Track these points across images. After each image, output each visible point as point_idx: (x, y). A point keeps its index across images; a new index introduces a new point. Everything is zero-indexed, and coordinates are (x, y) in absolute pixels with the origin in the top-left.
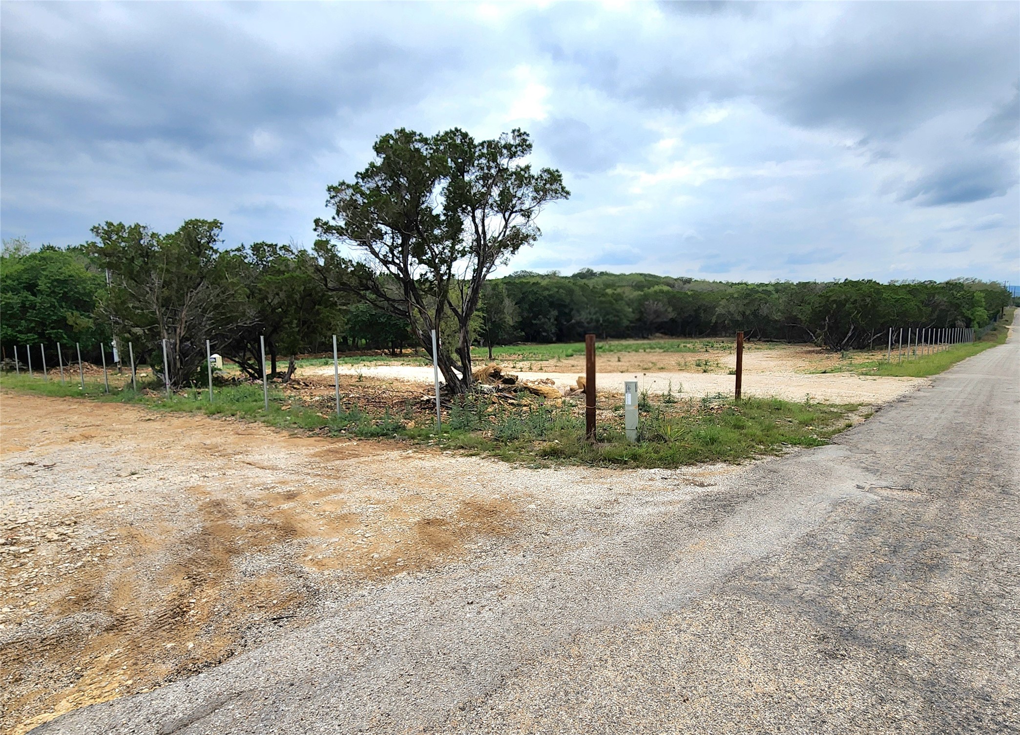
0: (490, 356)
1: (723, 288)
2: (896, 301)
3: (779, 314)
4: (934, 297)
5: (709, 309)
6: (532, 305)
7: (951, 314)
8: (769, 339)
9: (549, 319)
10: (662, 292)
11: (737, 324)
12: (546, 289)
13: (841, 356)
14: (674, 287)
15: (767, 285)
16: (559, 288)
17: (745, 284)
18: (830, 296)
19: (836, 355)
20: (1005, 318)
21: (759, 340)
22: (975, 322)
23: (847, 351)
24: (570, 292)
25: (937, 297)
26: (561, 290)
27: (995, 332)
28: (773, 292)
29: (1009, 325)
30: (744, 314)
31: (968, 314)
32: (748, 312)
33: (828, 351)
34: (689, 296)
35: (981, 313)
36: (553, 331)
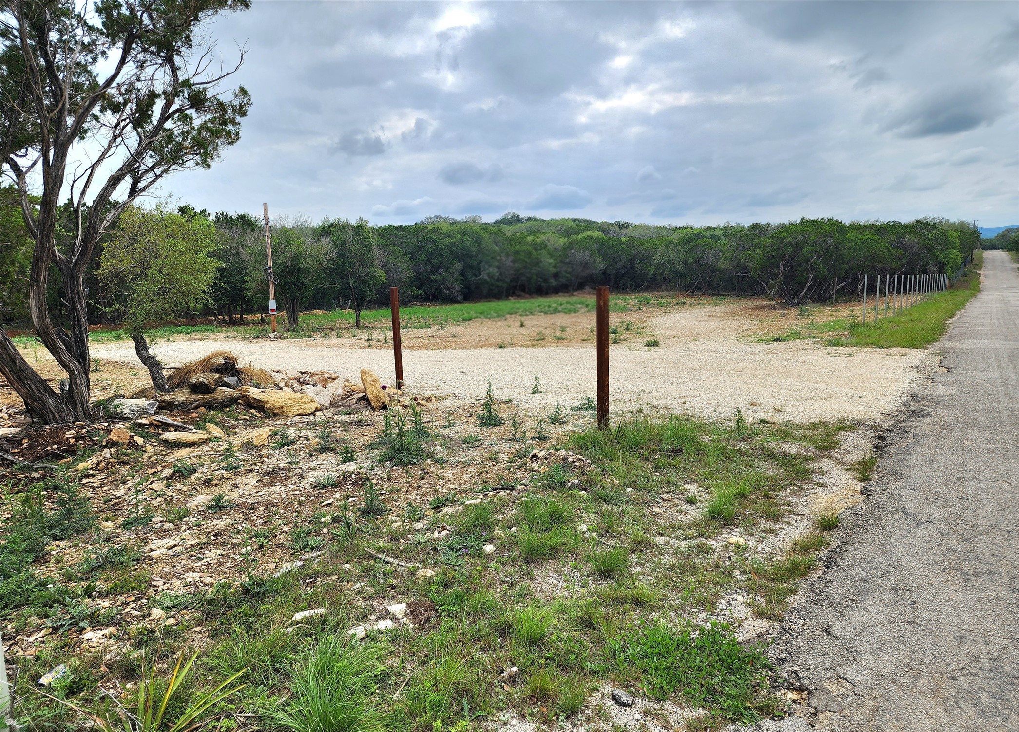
0: (358, 323)
1: (664, 234)
2: (863, 243)
3: (727, 262)
4: (904, 238)
5: (646, 258)
6: (430, 256)
7: (923, 258)
8: (716, 292)
9: (452, 274)
10: (590, 238)
11: (678, 275)
12: (449, 235)
13: (798, 312)
14: (609, 233)
15: (714, 229)
16: (463, 234)
17: (691, 228)
18: (785, 237)
19: (793, 312)
20: (975, 262)
21: (704, 294)
22: (949, 267)
23: (806, 305)
24: (478, 240)
25: (908, 237)
26: (466, 237)
27: (966, 278)
28: (722, 237)
29: (980, 269)
30: (686, 263)
31: (941, 257)
32: (690, 260)
33: (784, 306)
34: (622, 243)
35: (955, 255)
36: (458, 288)
